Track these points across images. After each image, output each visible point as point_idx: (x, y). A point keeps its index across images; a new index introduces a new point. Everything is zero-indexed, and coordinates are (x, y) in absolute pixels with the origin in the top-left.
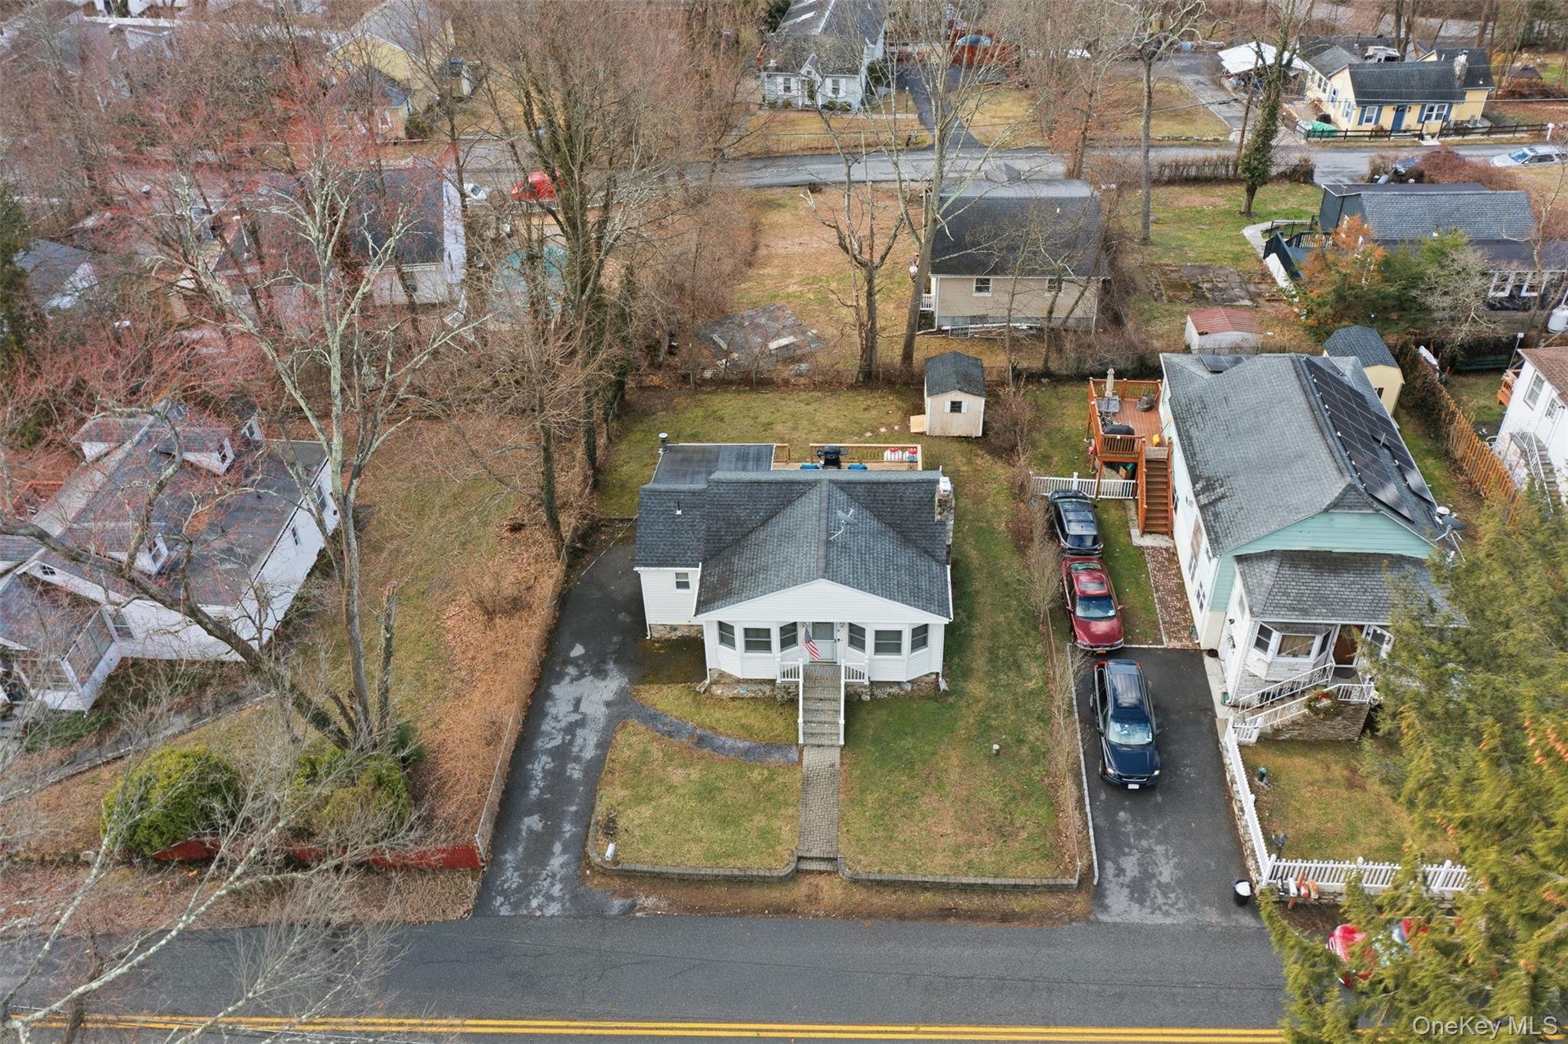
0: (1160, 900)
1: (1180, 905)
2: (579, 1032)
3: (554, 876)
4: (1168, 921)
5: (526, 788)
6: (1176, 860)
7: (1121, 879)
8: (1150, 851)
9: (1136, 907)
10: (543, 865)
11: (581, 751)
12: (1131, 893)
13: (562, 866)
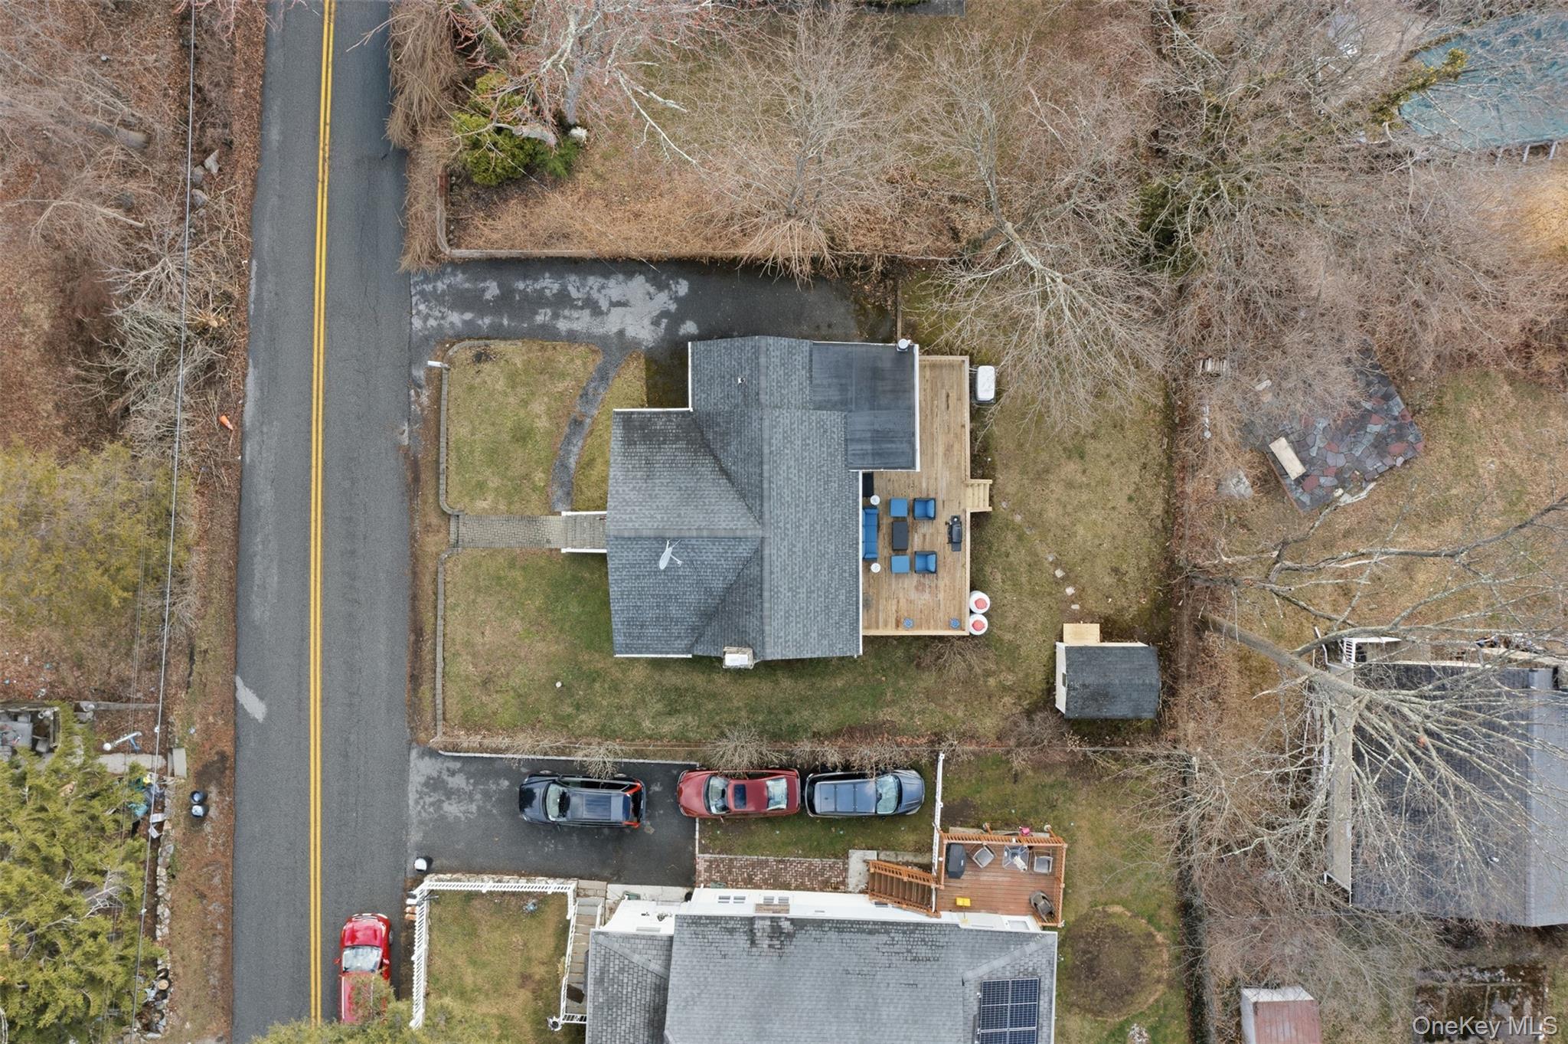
0: (428, 800)
1: (424, 814)
2: (315, 363)
3: (443, 318)
4: (411, 802)
5: (525, 278)
6: (463, 819)
7: (445, 772)
8: (472, 800)
9: (422, 780)
10: (452, 308)
11: (565, 317)
12: (433, 779)
13: (451, 323)
